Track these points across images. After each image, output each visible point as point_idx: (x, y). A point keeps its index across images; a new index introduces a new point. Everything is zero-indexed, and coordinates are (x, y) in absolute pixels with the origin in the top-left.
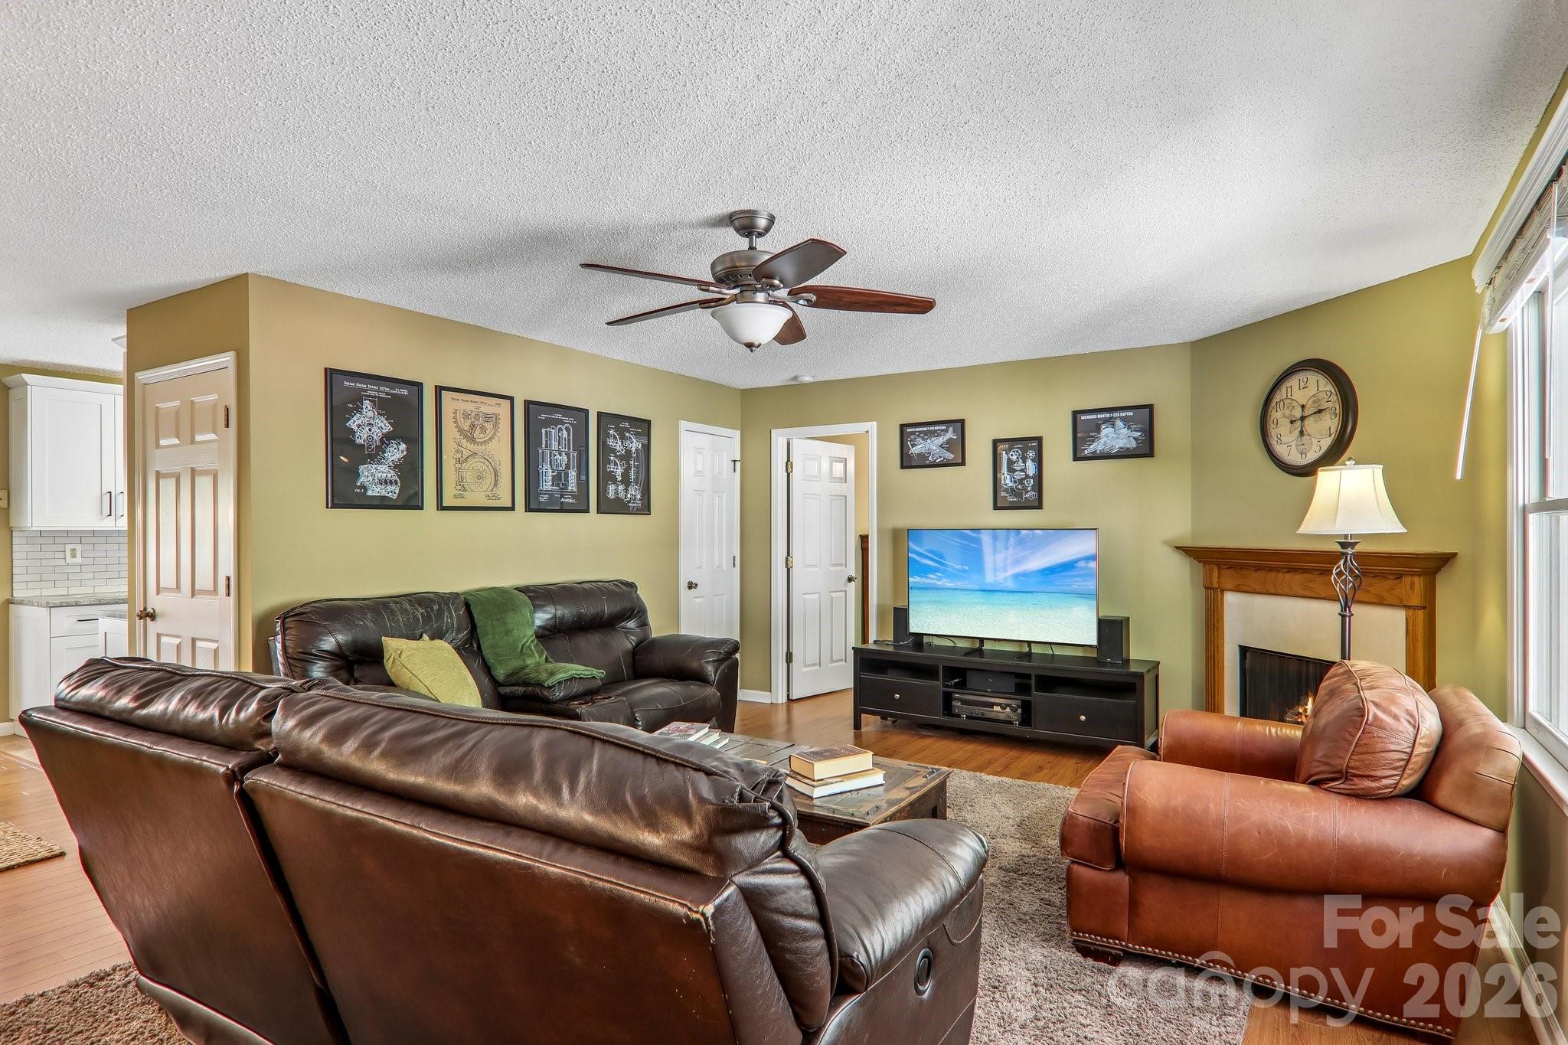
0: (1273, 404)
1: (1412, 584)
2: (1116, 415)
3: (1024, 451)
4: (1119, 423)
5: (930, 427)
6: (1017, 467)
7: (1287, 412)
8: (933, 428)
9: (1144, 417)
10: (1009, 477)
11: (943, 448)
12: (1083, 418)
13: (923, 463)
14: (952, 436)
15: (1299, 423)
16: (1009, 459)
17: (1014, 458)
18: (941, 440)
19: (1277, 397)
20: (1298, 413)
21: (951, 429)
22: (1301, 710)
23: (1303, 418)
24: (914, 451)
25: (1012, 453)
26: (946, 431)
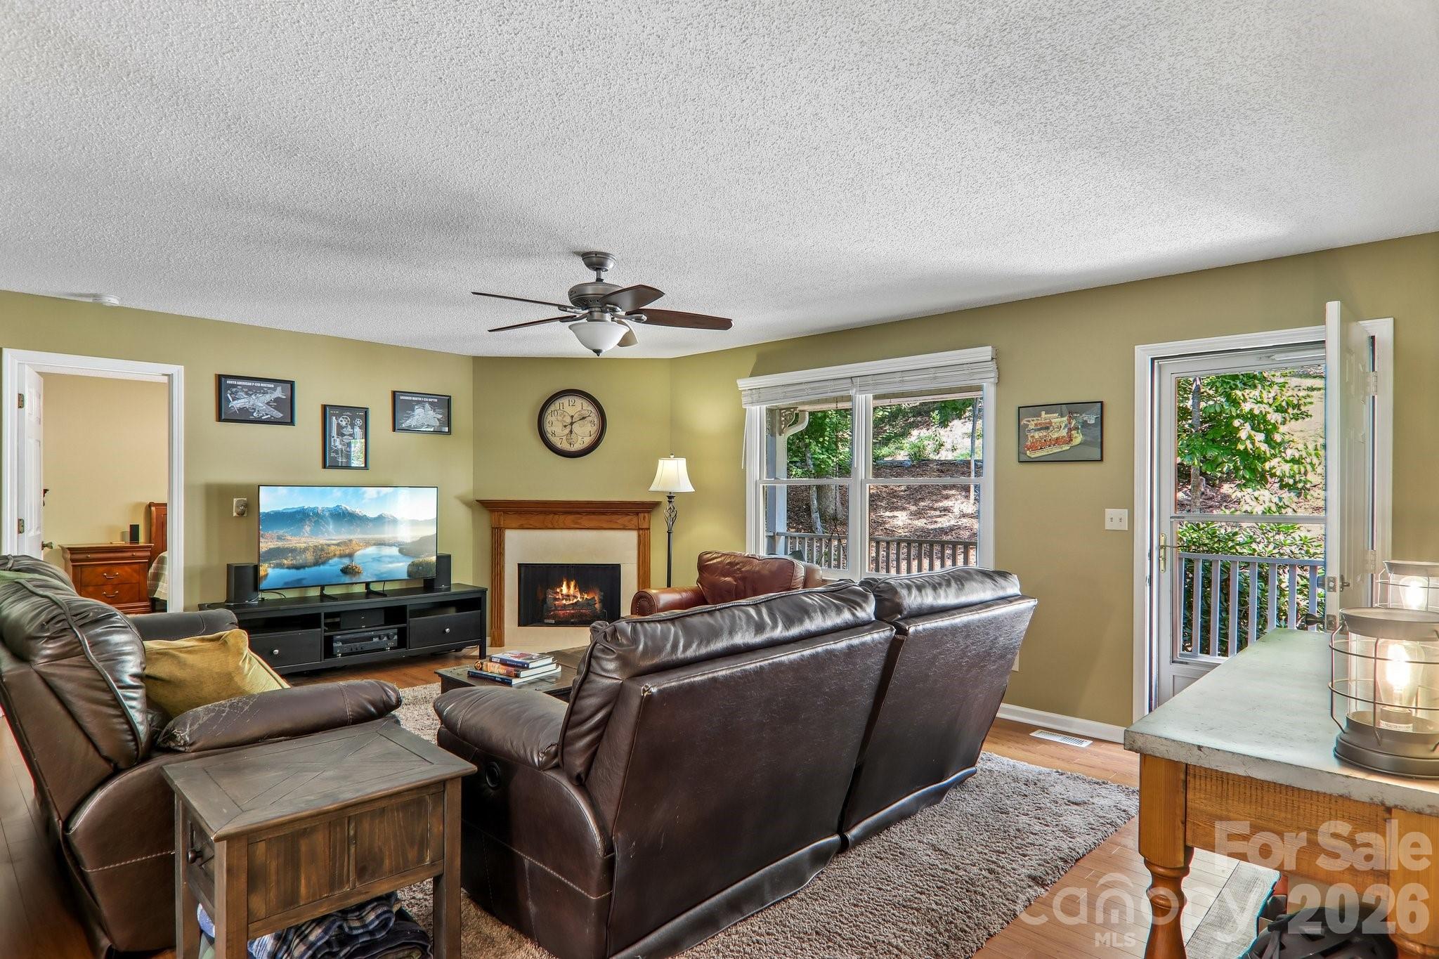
0: (549, 411)
1: (644, 517)
2: (425, 399)
3: (353, 418)
4: (427, 405)
5: (257, 382)
6: (346, 431)
7: (560, 418)
8: (259, 385)
9: (445, 403)
10: (338, 440)
11: (271, 406)
12: (402, 398)
13: (244, 418)
14: (280, 396)
15: (569, 427)
16: (338, 424)
17: (344, 424)
18: (268, 397)
19: (552, 408)
20: (568, 420)
21: (279, 389)
22: (558, 590)
23: (572, 424)
24: (236, 404)
25: (341, 419)
26: (274, 389)
